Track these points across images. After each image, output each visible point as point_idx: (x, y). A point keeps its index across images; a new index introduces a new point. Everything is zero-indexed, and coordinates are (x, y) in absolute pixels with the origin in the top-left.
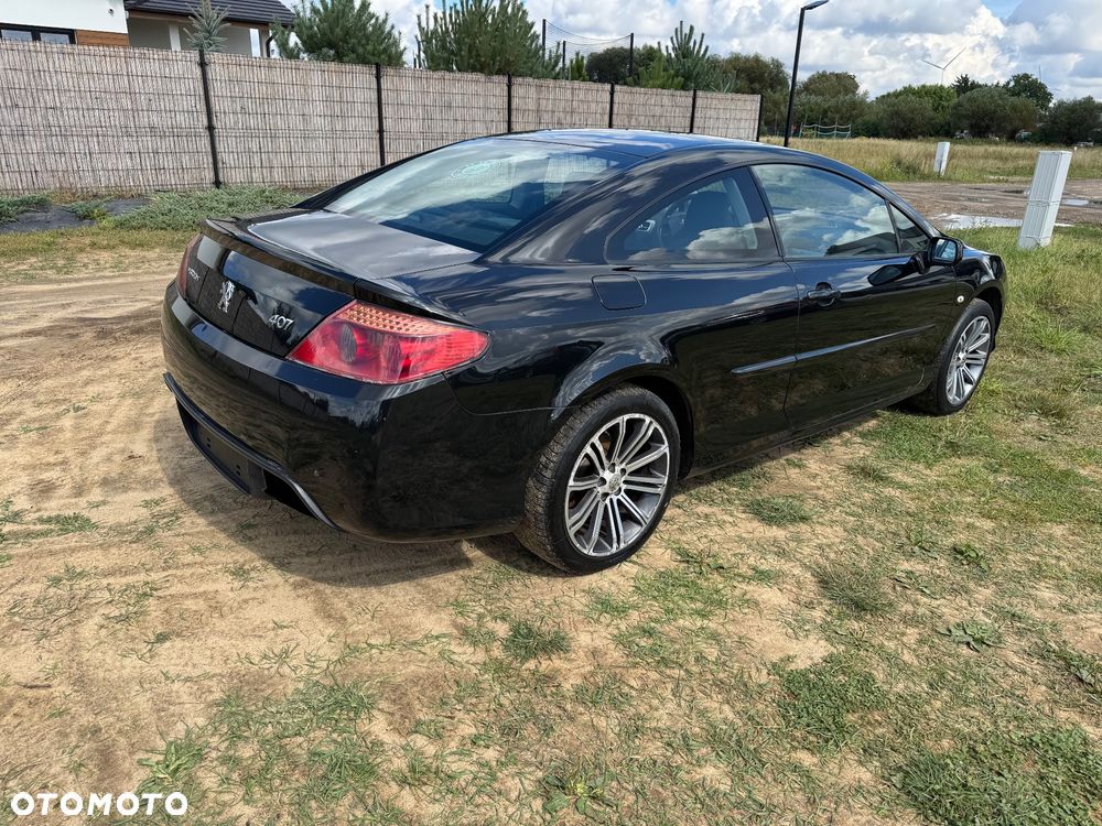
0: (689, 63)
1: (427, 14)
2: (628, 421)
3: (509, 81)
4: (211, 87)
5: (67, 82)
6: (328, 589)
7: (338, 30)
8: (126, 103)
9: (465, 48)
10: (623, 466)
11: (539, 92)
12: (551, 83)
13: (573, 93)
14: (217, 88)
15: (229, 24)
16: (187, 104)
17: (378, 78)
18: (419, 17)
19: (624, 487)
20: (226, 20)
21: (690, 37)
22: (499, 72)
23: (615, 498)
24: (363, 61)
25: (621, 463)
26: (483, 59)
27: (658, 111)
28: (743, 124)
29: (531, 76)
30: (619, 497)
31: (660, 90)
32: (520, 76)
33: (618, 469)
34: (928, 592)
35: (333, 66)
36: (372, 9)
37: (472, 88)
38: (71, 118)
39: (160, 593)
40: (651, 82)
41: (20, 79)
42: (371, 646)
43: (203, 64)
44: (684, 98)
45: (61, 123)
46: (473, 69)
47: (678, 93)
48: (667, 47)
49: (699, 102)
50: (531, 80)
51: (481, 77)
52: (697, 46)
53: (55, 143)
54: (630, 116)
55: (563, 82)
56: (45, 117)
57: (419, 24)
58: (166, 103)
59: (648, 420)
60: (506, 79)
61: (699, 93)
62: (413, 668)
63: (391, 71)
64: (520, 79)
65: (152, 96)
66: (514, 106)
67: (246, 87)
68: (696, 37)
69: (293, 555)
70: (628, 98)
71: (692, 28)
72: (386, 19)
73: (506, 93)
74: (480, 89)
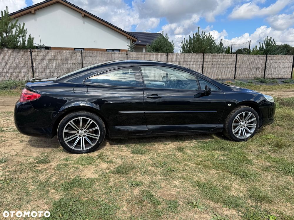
1: (184, 40)
3: (204, 54)
10: (86, 130)
12: (217, 54)
13: (223, 57)
15: (135, 46)
17: (167, 55)
18: (182, 41)
19: (86, 135)
25: (85, 129)
26: (196, 50)
27: (253, 60)
29: (210, 53)
32: (207, 53)
33: (84, 130)
35: (156, 53)
37: (193, 57)
41: (91, 58)
43: (127, 54)
47: (260, 55)
49: (268, 58)
50: (210, 54)
51: (195, 54)
54: (243, 62)
55: (220, 54)
59: (90, 120)
60: (203, 54)
64: (207, 54)
66: (204, 61)
73: (202, 57)
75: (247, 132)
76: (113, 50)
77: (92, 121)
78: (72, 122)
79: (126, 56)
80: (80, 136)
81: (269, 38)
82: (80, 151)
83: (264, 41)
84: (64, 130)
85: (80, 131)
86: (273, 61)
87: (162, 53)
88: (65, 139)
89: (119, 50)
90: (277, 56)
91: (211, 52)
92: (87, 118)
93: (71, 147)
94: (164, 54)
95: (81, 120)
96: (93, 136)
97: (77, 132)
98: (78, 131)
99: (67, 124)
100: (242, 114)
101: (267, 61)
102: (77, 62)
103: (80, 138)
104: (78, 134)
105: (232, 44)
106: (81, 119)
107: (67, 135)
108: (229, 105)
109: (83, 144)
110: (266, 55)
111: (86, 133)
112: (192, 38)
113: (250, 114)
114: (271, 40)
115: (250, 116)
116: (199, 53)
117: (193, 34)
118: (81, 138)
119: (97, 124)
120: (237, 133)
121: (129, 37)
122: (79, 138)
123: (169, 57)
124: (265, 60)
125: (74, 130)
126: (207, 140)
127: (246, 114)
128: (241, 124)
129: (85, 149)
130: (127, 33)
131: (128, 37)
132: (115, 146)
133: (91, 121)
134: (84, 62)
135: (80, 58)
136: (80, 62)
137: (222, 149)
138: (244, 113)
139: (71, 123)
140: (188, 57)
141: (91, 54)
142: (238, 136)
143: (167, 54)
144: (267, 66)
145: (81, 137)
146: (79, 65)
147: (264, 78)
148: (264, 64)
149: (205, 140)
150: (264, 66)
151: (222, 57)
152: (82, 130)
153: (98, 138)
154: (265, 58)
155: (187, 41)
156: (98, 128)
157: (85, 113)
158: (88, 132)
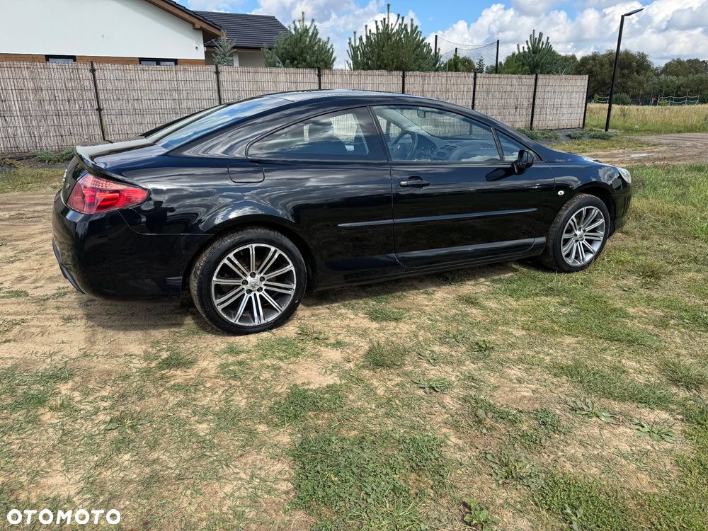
0: (538, 57)
2: (256, 248)
4: (221, 85)
5: (144, 85)
6: (100, 329)
7: (296, 50)
8: (176, 96)
9: (376, 55)
10: (262, 275)
11: (424, 80)
12: (432, 73)
13: (447, 81)
14: (224, 86)
15: (236, 50)
16: (207, 95)
17: (319, 76)
18: (350, 39)
19: (264, 288)
20: (234, 48)
21: (540, 40)
22: (397, 69)
23: (258, 294)
24: (310, 66)
26: (386, 62)
27: (509, 88)
28: (574, 95)
30: (261, 293)
31: (510, 75)
34: (432, 361)
35: (292, 70)
36: (319, 36)
37: (380, 79)
38: (146, 104)
39: (24, 324)
40: (506, 71)
41: (121, 85)
42: (95, 355)
43: (217, 73)
44: (529, 80)
45: (141, 107)
46: (379, 68)
47: (524, 76)
48: (523, 48)
49: (539, 82)
50: (417, 73)
51: (385, 72)
52: (544, 46)
53: (138, 118)
54: (488, 92)
55: (440, 73)
56: (133, 105)
57: (349, 43)
58: (197, 95)
59: (273, 249)
60: (401, 73)
61: (540, 76)
62: (106, 366)
63: (327, 71)
64: (411, 73)
65: (189, 92)
67: (241, 84)
68: (544, 39)
69: (100, 314)
70: (486, 81)
71: (541, 35)
72: (328, 41)
73: (401, 82)
74: (384, 80)
75: (587, 251)
76: (158, 61)
77: (279, 252)
78: (233, 259)
79: (215, 76)
80: (249, 291)
81: (537, 36)
82: (254, 327)
83: (527, 42)
84: (214, 279)
85: (249, 279)
86: (549, 88)
87: (307, 71)
88: (216, 302)
89: (176, 61)
90: (556, 77)
91: (421, 69)
92: (267, 246)
93: (233, 321)
94: (312, 71)
95: (252, 252)
96: (280, 287)
97: (241, 281)
98: (244, 278)
99: (221, 264)
100: (582, 212)
101: (537, 90)
102: (83, 96)
103: (249, 296)
104: (244, 287)
105: (456, 49)
106: (252, 247)
107: (221, 290)
108: (559, 193)
109: (258, 309)
110: (534, 76)
111: (263, 283)
112: (374, 31)
113: (595, 211)
114: (542, 40)
115: (595, 215)
116: (391, 70)
117: (376, 22)
118: (252, 295)
119: (290, 259)
120: (568, 255)
121: (199, 24)
122: (247, 297)
123: (324, 79)
124: (533, 87)
125: (236, 276)
126: (506, 275)
127: (588, 211)
128: (576, 235)
129: (263, 322)
130: (195, 15)
131: (198, 26)
132: (320, 309)
133: (275, 251)
134: (101, 97)
135: (88, 84)
136: (93, 96)
137: (550, 292)
138: (584, 209)
139: (229, 259)
140: (370, 79)
141: (121, 74)
142: (570, 261)
143: (319, 71)
144: (537, 102)
145: (253, 293)
146: (89, 105)
147: (531, 130)
148: (531, 95)
149: (502, 276)
150: (531, 101)
151: (444, 80)
152: (253, 275)
153: (292, 293)
154: (533, 81)
155: (361, 39)
156: (293, 269)
157: (261, 232)
158: (267, 280)
